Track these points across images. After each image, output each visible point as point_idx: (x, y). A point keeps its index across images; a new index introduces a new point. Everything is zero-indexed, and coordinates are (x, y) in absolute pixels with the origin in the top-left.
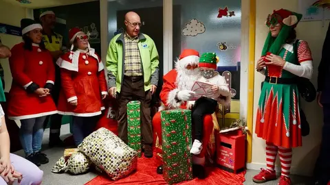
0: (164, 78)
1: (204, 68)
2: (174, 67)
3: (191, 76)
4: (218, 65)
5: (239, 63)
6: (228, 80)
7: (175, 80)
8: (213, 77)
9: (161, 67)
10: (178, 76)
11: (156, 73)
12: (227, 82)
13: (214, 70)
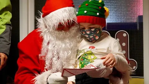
0: (20, 47)
1: (86, 25)
2: (36, 27)
3: (67, 41)
4: (108, 20)
5: (141, 18)
6: (124, 44)
7: (39, 51)
8: (100, 39)
9: (15, 24)
10: (44, 44)
11: (8, 34)
12: (123, 48)
13: (101, 28)
